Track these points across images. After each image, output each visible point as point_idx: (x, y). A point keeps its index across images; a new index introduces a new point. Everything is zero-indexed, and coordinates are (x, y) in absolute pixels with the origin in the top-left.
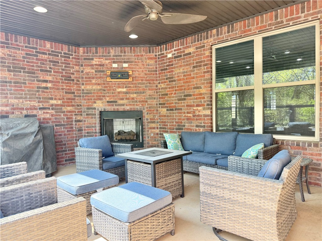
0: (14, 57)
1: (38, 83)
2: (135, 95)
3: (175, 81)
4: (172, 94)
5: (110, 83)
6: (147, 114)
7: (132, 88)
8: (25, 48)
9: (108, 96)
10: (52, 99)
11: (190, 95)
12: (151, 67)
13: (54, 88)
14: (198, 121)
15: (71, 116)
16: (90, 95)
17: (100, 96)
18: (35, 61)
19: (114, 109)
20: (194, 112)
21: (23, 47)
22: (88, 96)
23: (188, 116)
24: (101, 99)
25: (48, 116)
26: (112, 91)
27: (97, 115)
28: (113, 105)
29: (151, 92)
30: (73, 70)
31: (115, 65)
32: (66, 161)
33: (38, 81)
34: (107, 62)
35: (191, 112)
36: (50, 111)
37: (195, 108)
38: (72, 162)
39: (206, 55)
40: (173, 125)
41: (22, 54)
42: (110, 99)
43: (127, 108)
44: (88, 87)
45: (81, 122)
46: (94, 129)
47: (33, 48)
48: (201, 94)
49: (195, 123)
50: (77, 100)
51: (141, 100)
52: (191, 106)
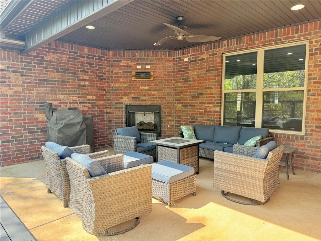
0: (61, 60)
1: (79, 81)
2: (155, 92)
3: (190, 81)
4: (187, 92)
5: (135, 81)
6: (165, 108)
7: (153, 87)
8: (69, 53)
9: (133, 93)
10: (88, 95)
11: (202, 94)
12: (169, 69)
13: (90, 86)
14: (209, 116)
15: (103, 109)
16: (118, 91)
17: (126, 93)
18: (76, 63)
19: (138, 104)
20: (206, 109)
21: (67, 52)
22: (117, 93)
23: (200, 112)
24: (127, 95)
25: (86, 109)
26: (136, 89)
27: (123, 108)
28: (137, 101)
29: (169, 90)
30: (105, 70)
31: (139, 67)
32: (99, 145)
33: (79, 80)
34: (133, 63)
35: (203, 108)
36: (87, 105)
37: (206, 105)
38: (104, 147)
39: (218, 61)
40: (187, 119)
41: (67, 58)
42: (134, 95)
43: (149, 103)
44: (117, 85)
45: (110, 114)
46: (121, 120)
47: (75, 53)
48: (212, 94)
49: (206, 118)
50: (108, 95)
51: (161, 96)
52: (203, 103)
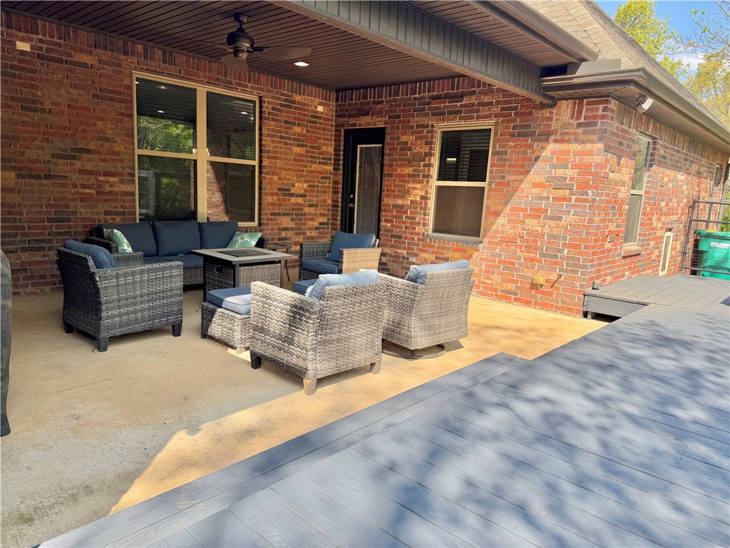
3: (43, 111)
4: (35, 139)
11: (88, 151)
14: (110, 203)
20: (101, 186)
23: (83, 194)
35: (93, 184)
37: (100, 178)
40: (40, 212)
48: (114, 153)
49: (102, 207)
52: (91, 173)
